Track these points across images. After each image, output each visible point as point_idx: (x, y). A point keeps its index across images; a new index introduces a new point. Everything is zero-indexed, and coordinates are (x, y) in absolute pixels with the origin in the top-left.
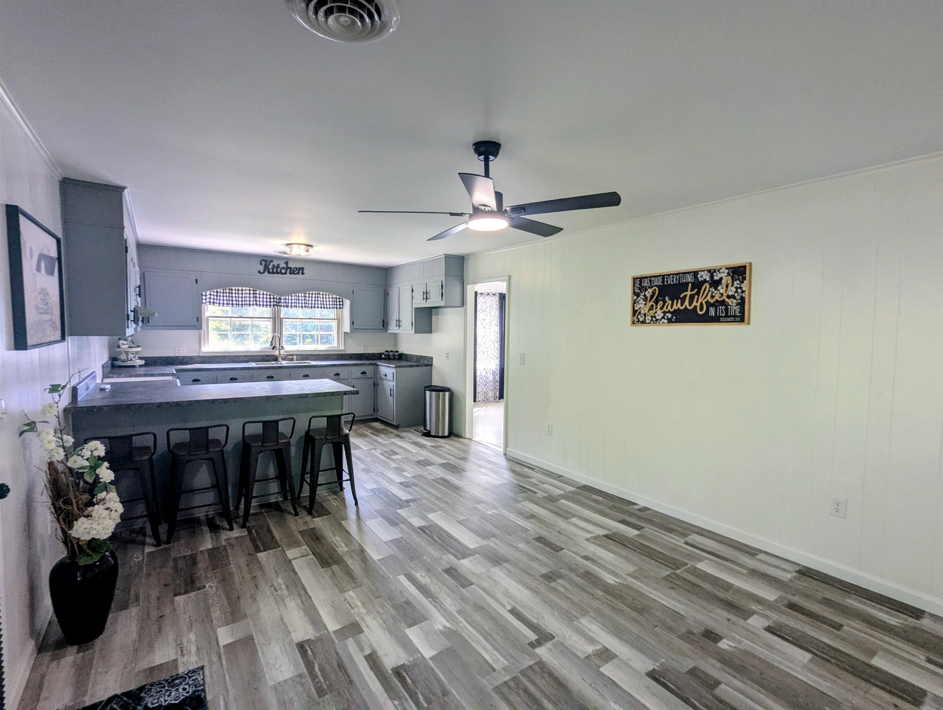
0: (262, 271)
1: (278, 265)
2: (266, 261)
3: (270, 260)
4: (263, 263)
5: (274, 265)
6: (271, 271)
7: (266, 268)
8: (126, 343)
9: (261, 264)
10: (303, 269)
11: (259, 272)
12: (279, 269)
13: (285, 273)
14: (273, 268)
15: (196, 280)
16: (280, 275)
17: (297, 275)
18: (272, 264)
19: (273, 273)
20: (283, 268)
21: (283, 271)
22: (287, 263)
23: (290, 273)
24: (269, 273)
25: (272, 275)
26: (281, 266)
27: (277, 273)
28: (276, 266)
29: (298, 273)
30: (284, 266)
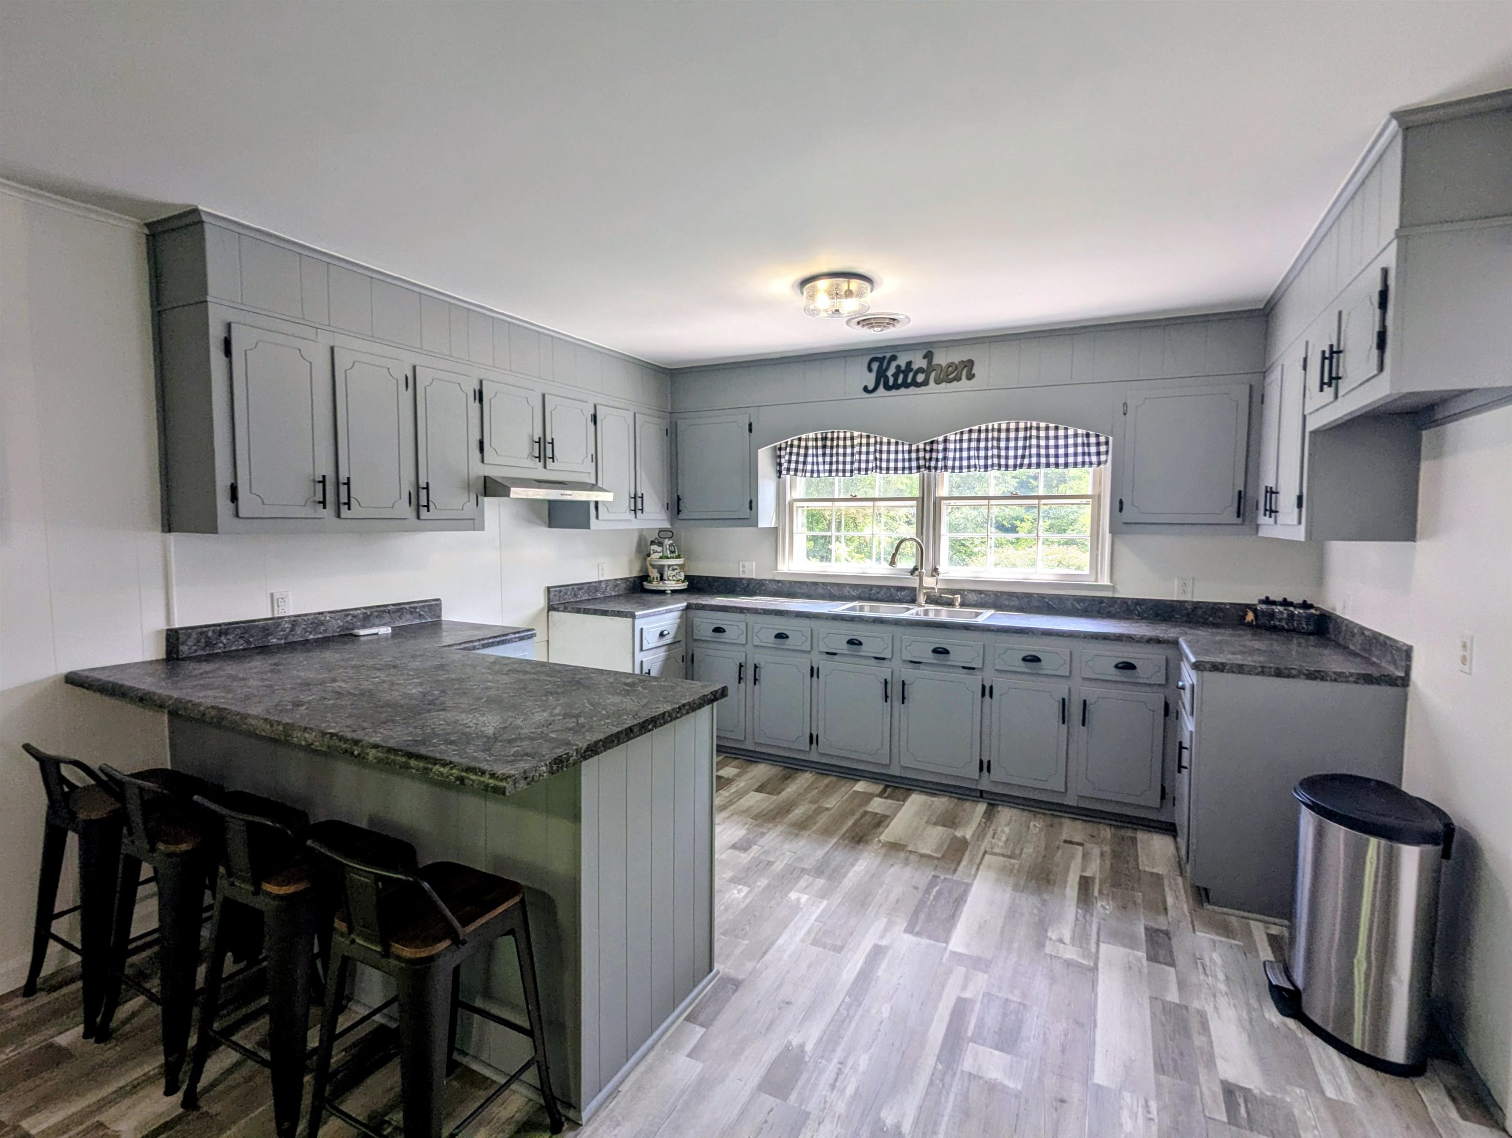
0: (871, 387)
1: (909, 364)
2: (881, 360)
3: (888, 355)
4: (875, 366)
5: (898, 367)
6: (891, 382)
7: (881, 378)
8: (659, 549)
9: (870, 370)
10: (970, 364)
11: (865, 389)
12: (911, 375)
13: (925, 383)
14: (896, 376)
15: (750, 425)
16: (912, 390)
17: (955, 383)
18: (894, 365)
19: (896, 386)
20: (920, 370)
21: (920, 378)
22: (929, 356)
23: (938, 382)
24: (888, 388)
25: (894, 392)
26: (915, 367)
27: (906, 385)
28: (903, 368)
29: (958, 379)
30: (923, 364)
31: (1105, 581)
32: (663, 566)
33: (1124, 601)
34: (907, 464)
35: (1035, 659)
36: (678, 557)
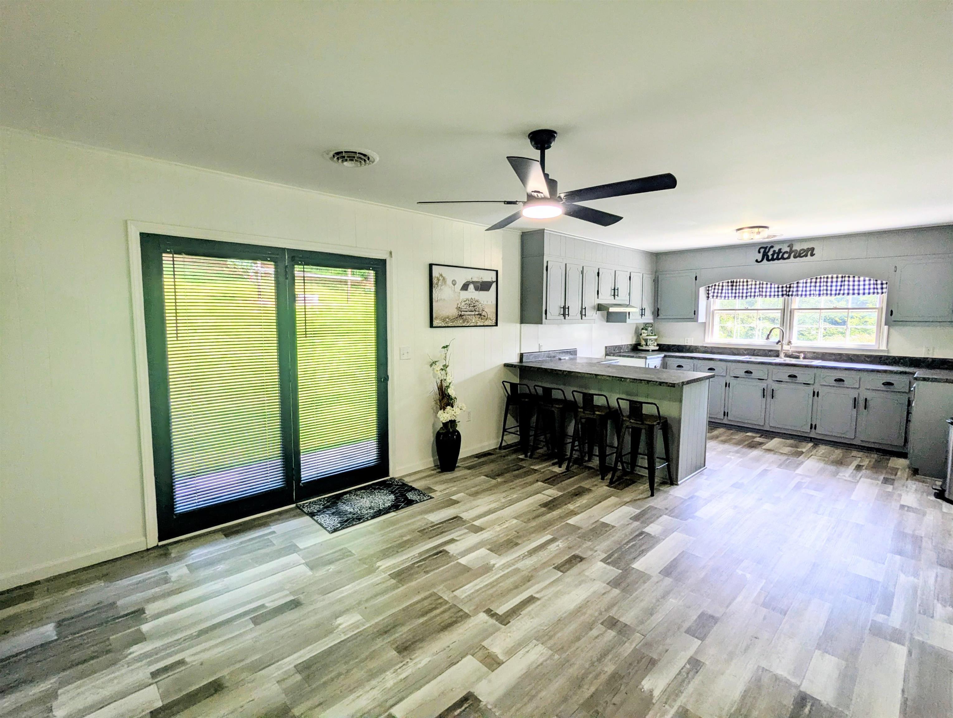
0: (759, 260)
1: (780, 250)
2: (765, 248)
3: (769, 246)
4: (762, 250)
5: (774, 251)
6: (770, 257)
7: (765, 256)
8: (646, 332)
9: (759, 252)
10: (813, 249)
11: (757, 261)
12: (781, 254)
13: (789, 258)
14: (773, 255)
15: (696, 277)
16: (781, 261)
17: (804, 258)
18: (772, 250)
19: (773, 259)
20: (786, 252)
21: (786, 256)
22: (791, 246)
23: (795, 257)
24: (768, 260)
25: (771, 262)
26: (783, 251)
27: (778, 259)
28: (777, 251)
29: (806, 256)
30: (788, 249)
31: (883, 347)
32: (647, 339)
33: (894, 358)
34: (776, 294)
35: (841, 380)
36: (655, 335)
